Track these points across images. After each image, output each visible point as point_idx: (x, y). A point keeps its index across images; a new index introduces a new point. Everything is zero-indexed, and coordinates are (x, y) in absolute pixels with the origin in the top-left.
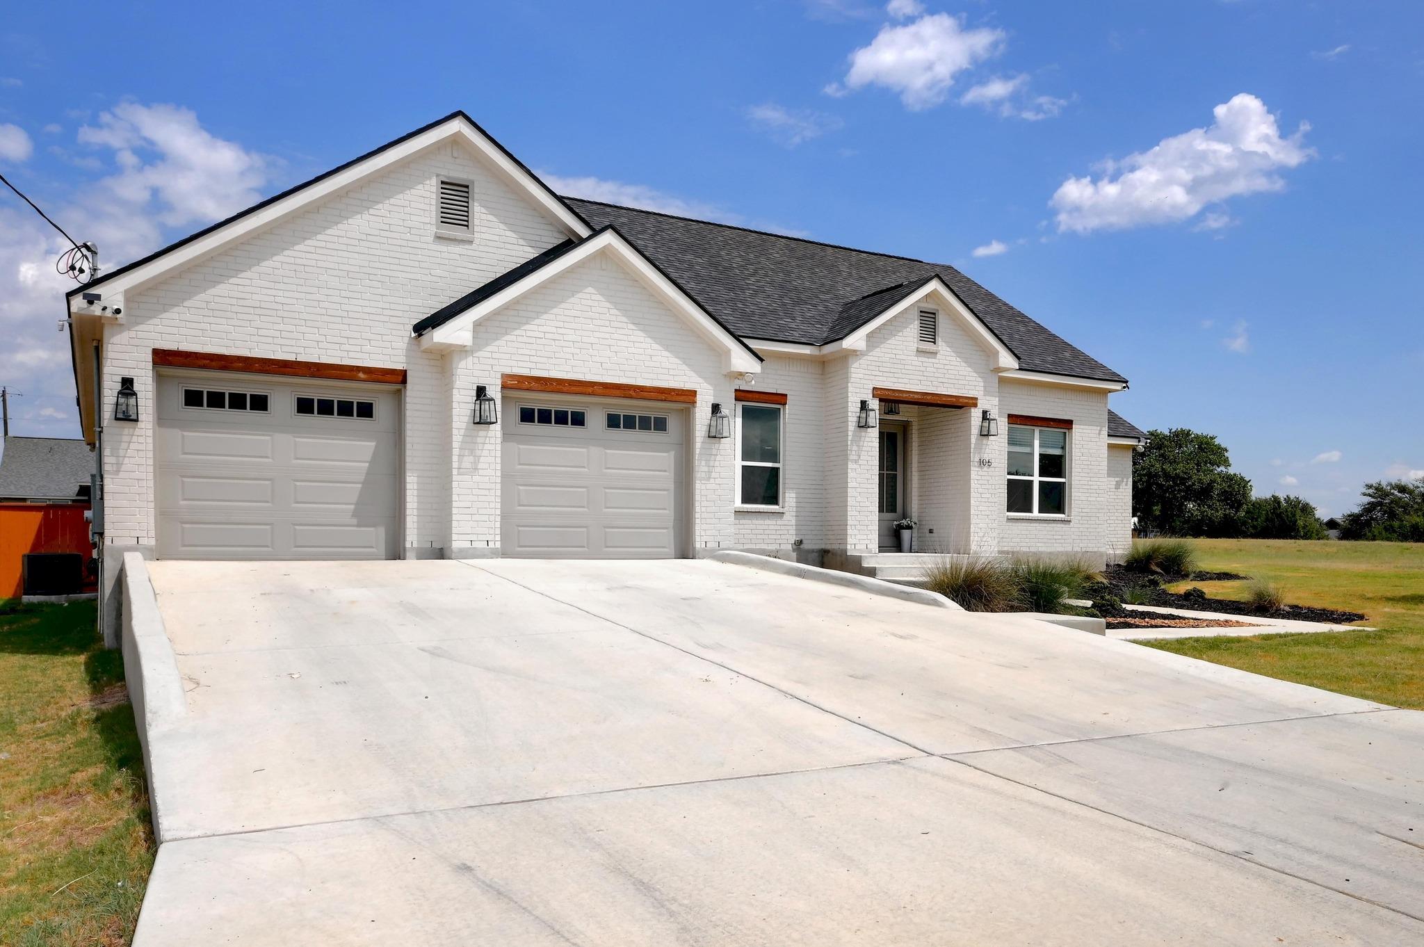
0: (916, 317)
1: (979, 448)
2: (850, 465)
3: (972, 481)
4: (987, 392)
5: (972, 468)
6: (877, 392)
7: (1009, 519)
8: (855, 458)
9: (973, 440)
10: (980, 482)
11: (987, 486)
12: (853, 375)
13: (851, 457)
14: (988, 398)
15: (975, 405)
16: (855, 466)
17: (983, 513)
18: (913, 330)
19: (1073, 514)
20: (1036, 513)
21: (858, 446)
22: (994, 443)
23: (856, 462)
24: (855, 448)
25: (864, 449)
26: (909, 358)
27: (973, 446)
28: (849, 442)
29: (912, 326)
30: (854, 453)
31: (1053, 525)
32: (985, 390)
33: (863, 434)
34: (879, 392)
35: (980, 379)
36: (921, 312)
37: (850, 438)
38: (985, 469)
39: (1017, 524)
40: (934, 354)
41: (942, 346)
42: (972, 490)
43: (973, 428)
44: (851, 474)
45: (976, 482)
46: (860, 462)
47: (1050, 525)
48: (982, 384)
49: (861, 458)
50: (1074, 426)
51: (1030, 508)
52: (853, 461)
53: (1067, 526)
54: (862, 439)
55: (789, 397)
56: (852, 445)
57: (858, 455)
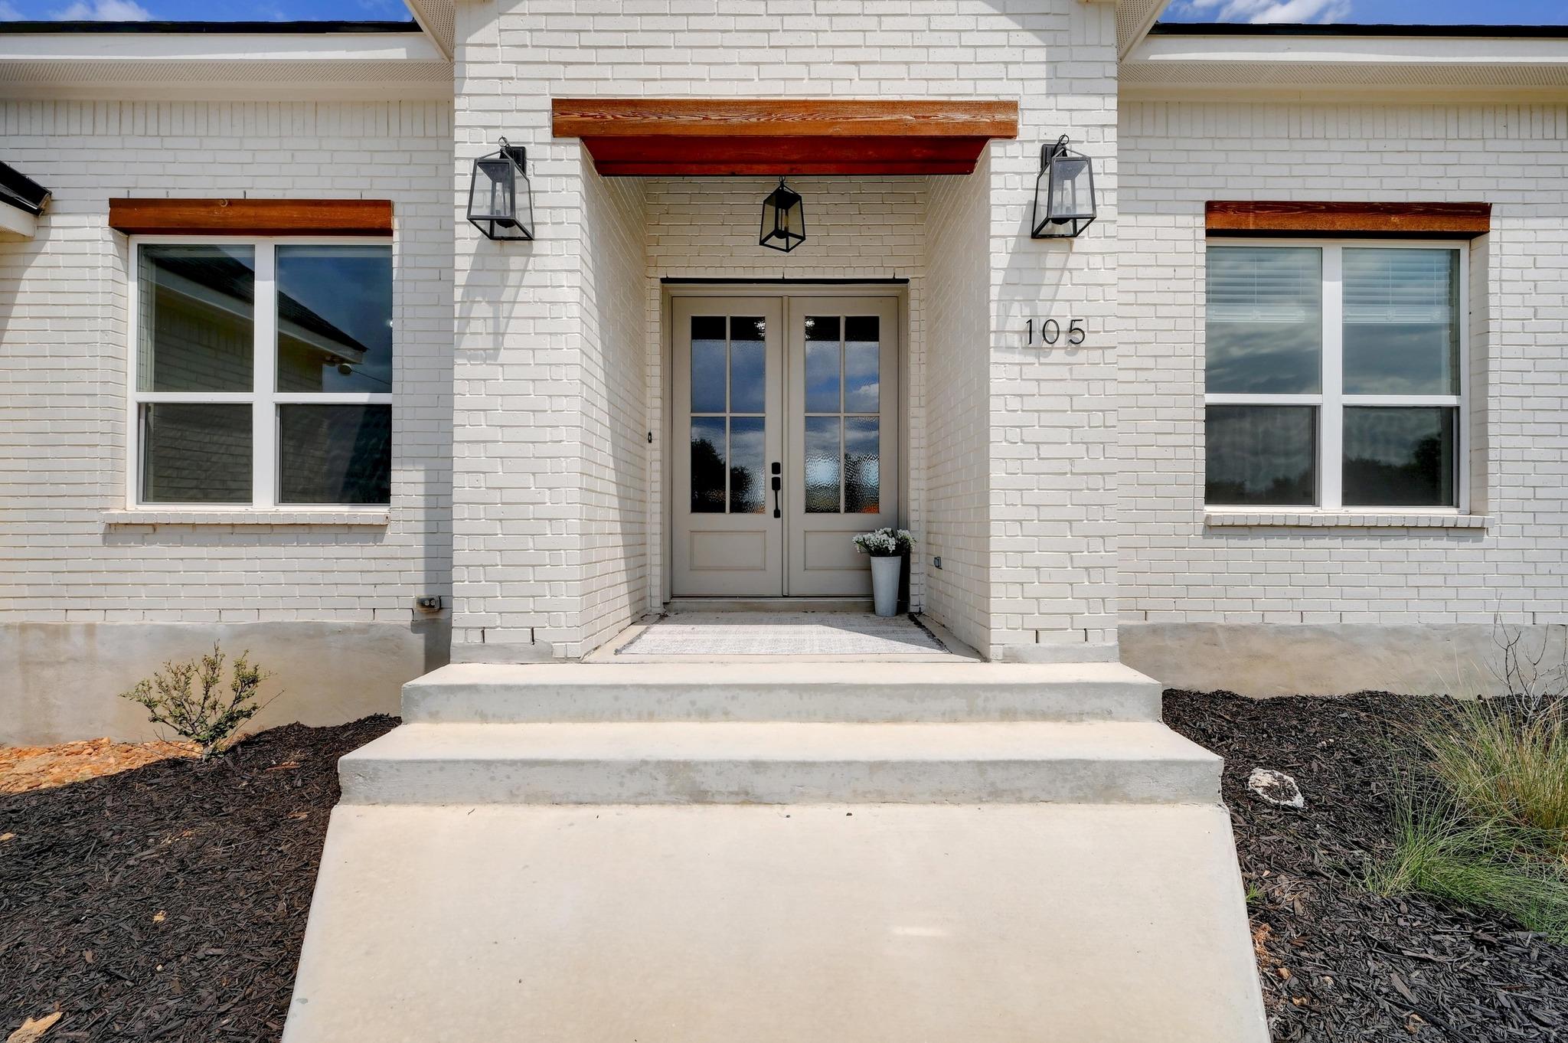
1: (1025, 281)
2: (462, 369)
3: (995, 403)
4: (1059, 82)
5: (994, 356)
6: (575, 120)
7: (1213, 529)
8: (486, 342)
9: (1000, 256)
10: (1030, 403)
11: (1070, 418)
12: (472, 70)
13: (467, 342)
14: (1065, 101)
15: (1008, 133)
16: (481, 370)
17: (1047, 513)
19: (1493, 505)
20: (1330, 503)
21: (495, 303)
22: (1096, 261)
23: (490, 355)
24: (482, 309)
25: (518, 311)
27: (997, 278)
28: (458, 294)
30: (476, 326)
31: (1405, 543)
32: (1052, 77)
33: (516, 262)
34: (575, 117)
35: (1030, 38)
37: (460, 279)
38: (1057, 355)
39: (1249, 543)
42: (995, 435)
43: (996, 214)
44: (464, 396)
45: (1014, 403)
46: (504, 356)
47: (1392, 543)
48: (1041, 55)
49: (508, 341)
50: (1494, 223)
51: (1303, 490)
52: (473, 355)
53: (1469, 544)
54: (513, 278)
55: (398, 209)
56: (469, 301)
57: (498, 334)
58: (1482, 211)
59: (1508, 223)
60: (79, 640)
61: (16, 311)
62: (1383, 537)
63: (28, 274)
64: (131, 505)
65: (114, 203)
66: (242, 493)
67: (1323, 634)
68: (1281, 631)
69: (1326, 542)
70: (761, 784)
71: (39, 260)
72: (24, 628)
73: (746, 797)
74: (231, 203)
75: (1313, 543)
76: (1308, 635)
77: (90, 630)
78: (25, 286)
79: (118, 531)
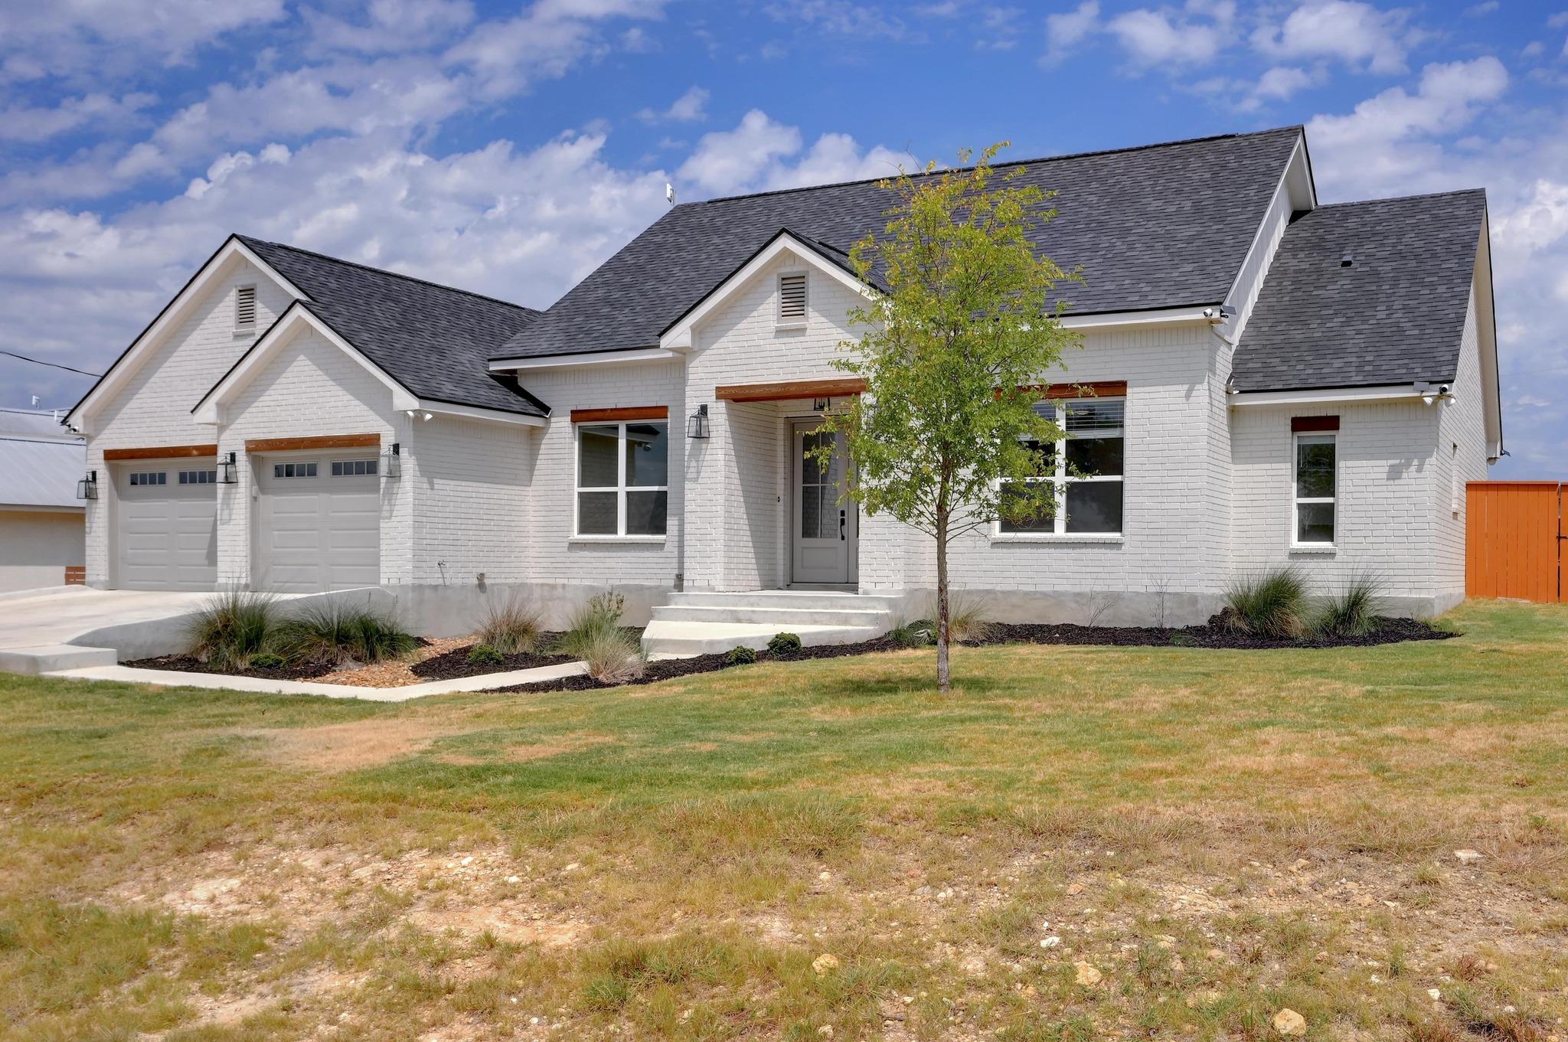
0: (775, 288)
2: (688, 485)
6: (722, 393)
7: (997, 544)
8: (694, 475)
12: (691, 376)
13: (689, 476)
16: (694, 486)
18: (773, 302)
19: (1128, 532)
20: (1060, 531)
21: (697, 461)
23: (696, 480)
24: (693, 464)
25: (705, 464)
26: (767, 341)
28: (686, 458)
29: (771, 300)
30: (691, 470)
33: (704, 446)
34: (724, 392)
36: (783, 279)
37: (687, 453)
39: (1011, 551)
40: (801, 331)
41: (813, 320)
44: (688, 495)
46: (700, 480)
49: (702, 475)
50: (1129, 390)
51: (1047, 524)
52: (690, 480)
53: (1115, 551)
54: (703, 452)
55: (670, 409)
56: (690, 461)
57: (698, 472)
58: (1122, 385)
59: (1136, 390)
60: (560, 590)
61: (540, 457)
62: (1074, 548)
63: (544, 441)
64: (576, 536)
65: (572, 412)
66: (616, 532)
67: (1045, 595)
68: (1026, 594)
69: (1046, 550)
70: (754, 617)
71: (548, 436)
72: (542, 585)
73: (751, 621)
74: (612, 410)
75: (1041, 551)
76: (1038, 596)
77: (564, 586)
78: (543, 447)
79: (574, 546)
